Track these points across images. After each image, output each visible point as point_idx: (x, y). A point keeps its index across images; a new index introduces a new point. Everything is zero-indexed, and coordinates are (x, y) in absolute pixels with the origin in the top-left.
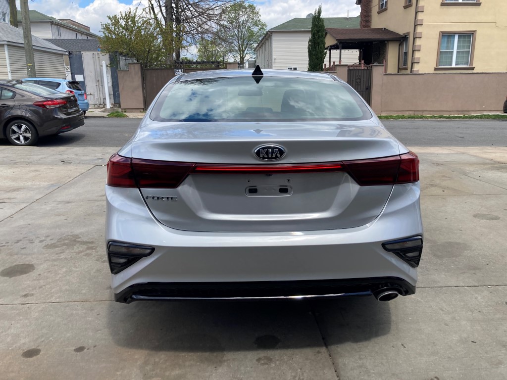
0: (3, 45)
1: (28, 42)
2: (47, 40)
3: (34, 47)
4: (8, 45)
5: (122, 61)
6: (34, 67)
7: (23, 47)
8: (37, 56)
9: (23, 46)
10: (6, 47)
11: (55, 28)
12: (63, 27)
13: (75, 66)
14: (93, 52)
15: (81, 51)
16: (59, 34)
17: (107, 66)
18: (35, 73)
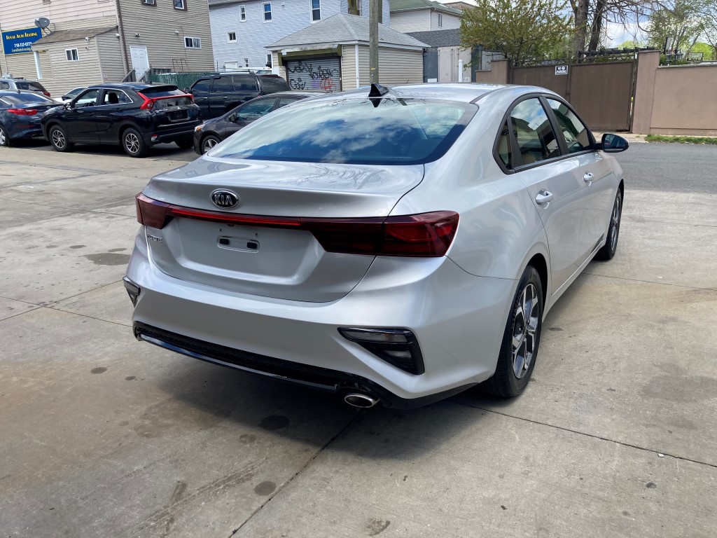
0: (354, 45)
1: (374, 40)
2: (408, 34)
3: (380, 45)
4: (359, 45)
5: (486, 58)
6: (378, 73)
7: (368, 46)
8: (383, 57)
9: (368, 44)
10: (357, 47)
11: (435, 15)
12: (445, 13)
13: (430, 66)
14: (452, 47)
15: (437, 47)
16: (440, 24)
17: (465, 66)
18: (378, 78)
